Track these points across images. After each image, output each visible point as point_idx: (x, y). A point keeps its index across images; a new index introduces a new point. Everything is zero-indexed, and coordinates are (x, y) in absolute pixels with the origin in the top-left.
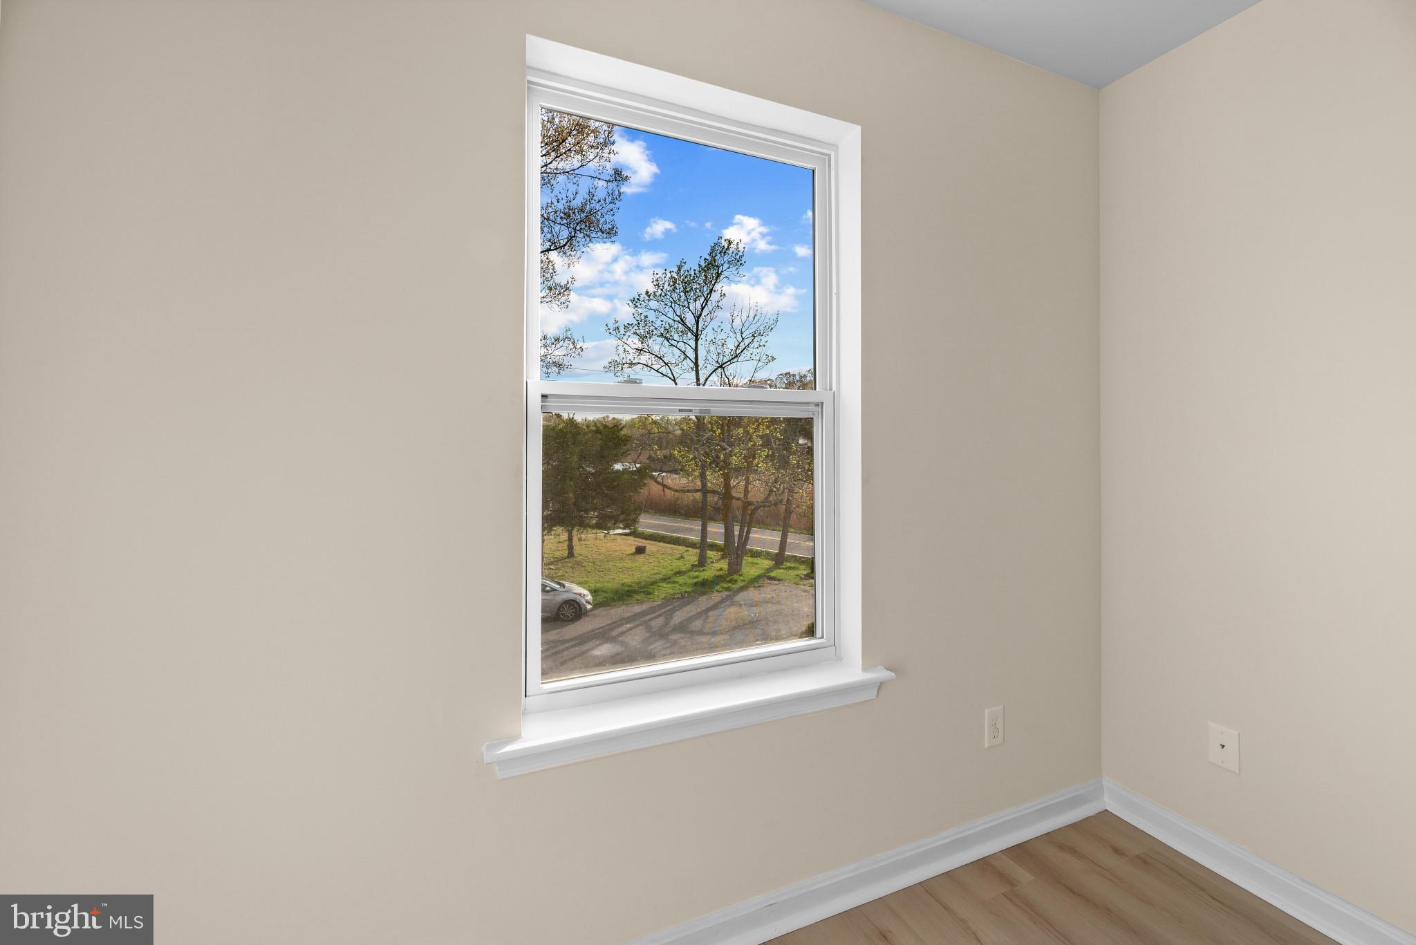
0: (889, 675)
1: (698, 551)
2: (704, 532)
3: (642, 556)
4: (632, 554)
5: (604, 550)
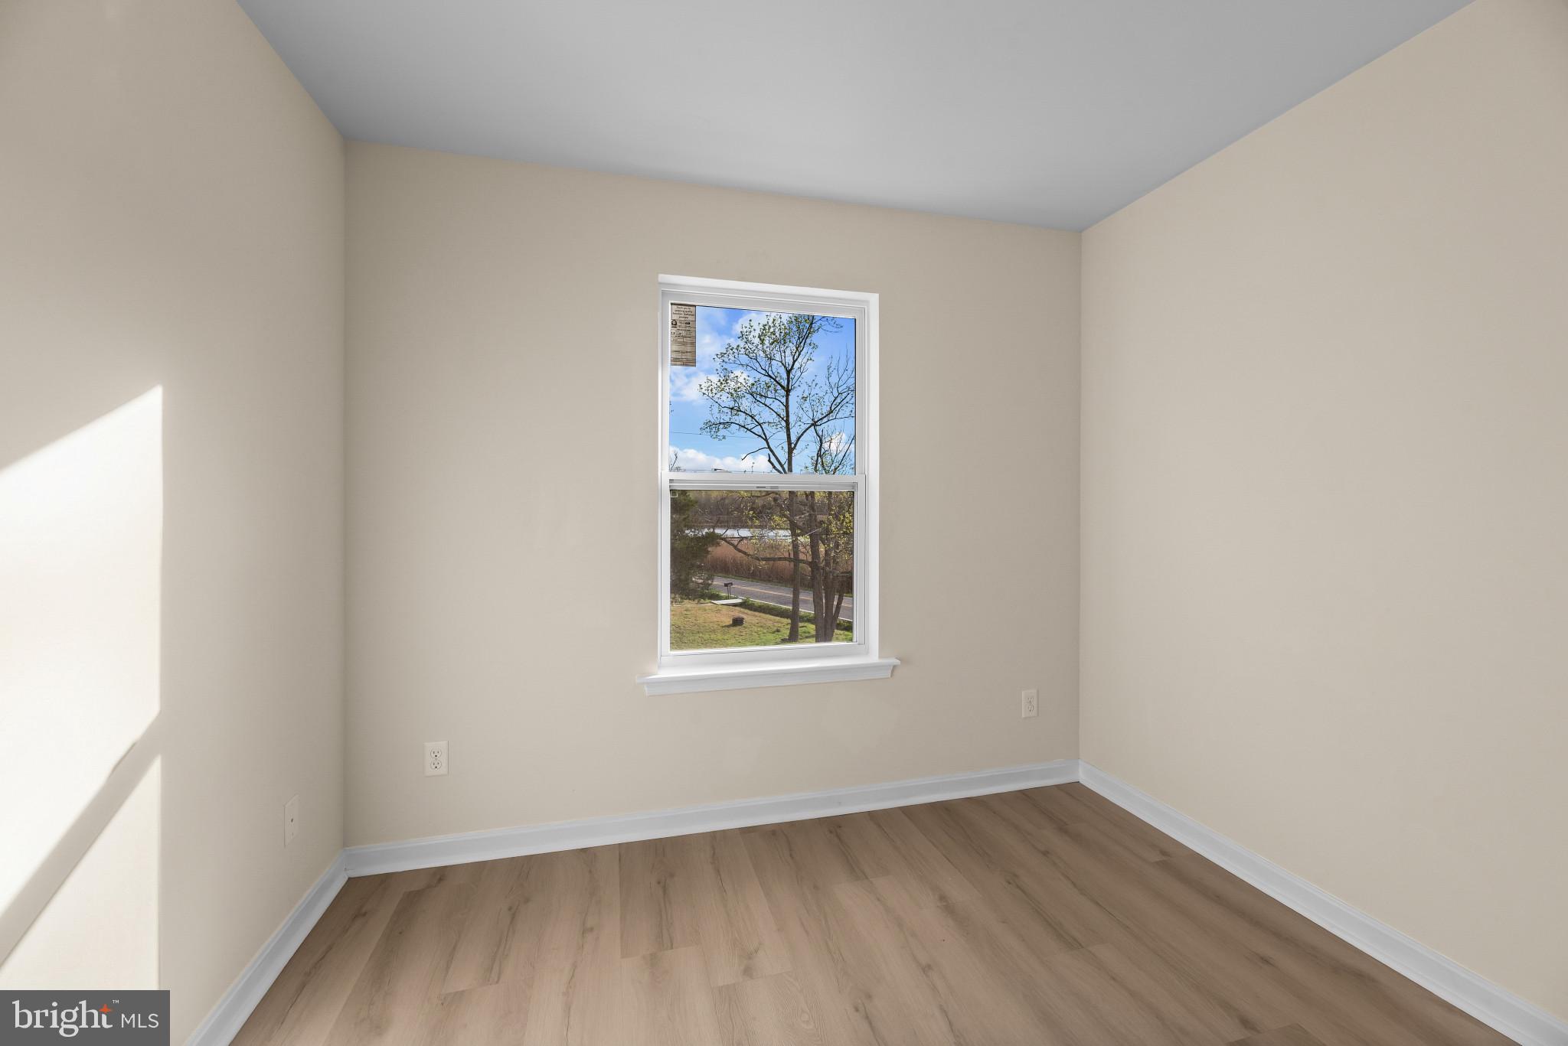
0: (898, 662)
1: (789, 621)
2: (795, 602)
3: (738, 628)
4: (728, 626)
5: (701, 621)
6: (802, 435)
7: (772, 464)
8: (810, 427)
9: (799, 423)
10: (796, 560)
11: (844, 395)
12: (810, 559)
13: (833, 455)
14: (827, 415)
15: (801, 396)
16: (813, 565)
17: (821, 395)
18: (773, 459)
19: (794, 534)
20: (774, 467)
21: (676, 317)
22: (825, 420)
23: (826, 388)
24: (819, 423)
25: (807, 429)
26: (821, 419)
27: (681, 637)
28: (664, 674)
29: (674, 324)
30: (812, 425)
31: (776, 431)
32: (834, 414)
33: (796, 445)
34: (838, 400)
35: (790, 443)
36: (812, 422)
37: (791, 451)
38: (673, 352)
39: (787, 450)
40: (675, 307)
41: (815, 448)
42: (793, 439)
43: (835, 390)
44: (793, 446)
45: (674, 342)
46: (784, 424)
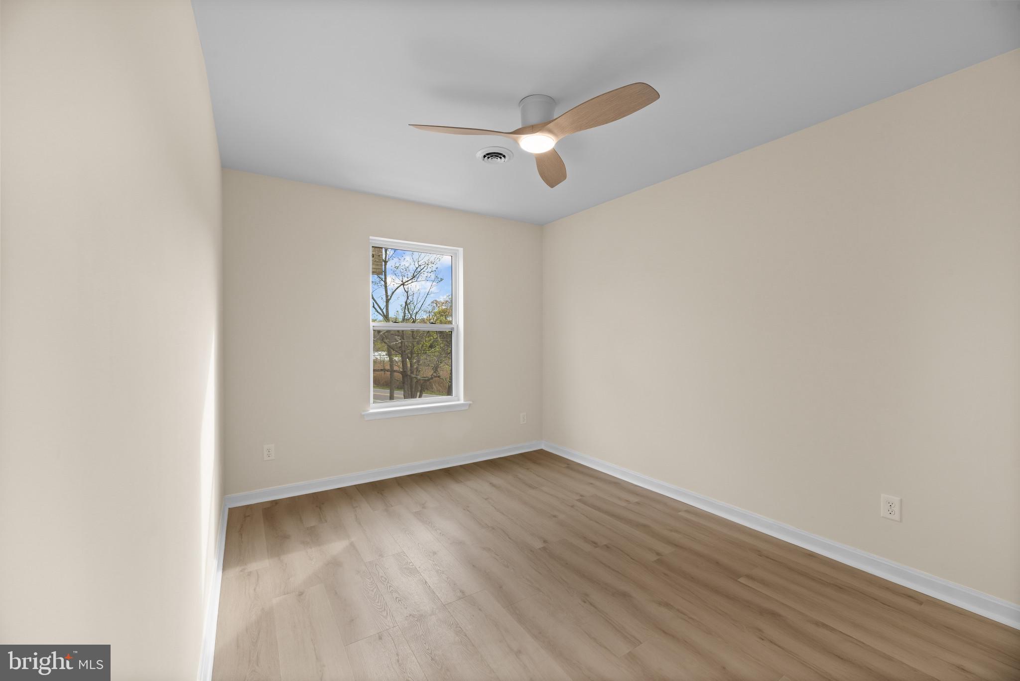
6: (395, 290)
7: (376, 309)
8: (400, 286)
9: (394, 283)
10: (392, 371)
11: (422, 267)
12: (401, 370)
13: (415, 304)
14: (411, 279)
15: (394, 266)
16: (404, 373)
17: (407, 265)
18: (376, 306)
19: (389, 355)
20: (377, 311)
21: (374, 253)
22: (410, 282)
23: (411, 261)
24: (406, 284)
25: (398, 287)
26: (408, 281)
27: (376, 397)
28: (372, 411)
29: (373, 256)
30: (402, 284)
31: (377, 287)
32: (416, 279)
33: (391, 297)
34: (419, 270)
35: (387, 296)
36: (402, 283)
37: (387, 301)
38: (373, 268)
39: (385, 300)
40: (373, 248)
41: (404, 299)
42: (389, 293)
43: (416, 263)
44: (389, 297)
45: (373, 264)
46: (383, 283)
